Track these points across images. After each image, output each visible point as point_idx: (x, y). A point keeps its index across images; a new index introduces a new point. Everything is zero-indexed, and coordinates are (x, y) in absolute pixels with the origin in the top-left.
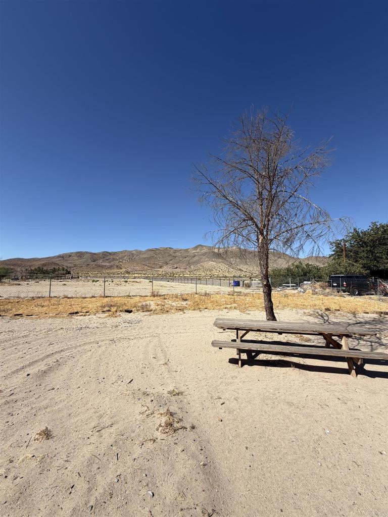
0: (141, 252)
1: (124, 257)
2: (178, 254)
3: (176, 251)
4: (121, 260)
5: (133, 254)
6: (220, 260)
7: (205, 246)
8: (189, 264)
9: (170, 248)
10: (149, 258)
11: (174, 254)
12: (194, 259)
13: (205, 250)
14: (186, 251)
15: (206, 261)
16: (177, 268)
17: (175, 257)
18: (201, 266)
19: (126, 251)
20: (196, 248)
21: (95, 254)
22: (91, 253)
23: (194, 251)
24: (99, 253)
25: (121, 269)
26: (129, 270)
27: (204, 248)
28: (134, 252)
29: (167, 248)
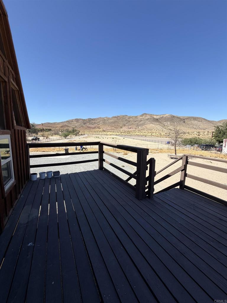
0: (109, 118)
1: (100, 121)
2: (131, 119)
3: (130, 117)
4: (99, 124)
5: (105, 119)
6: (158, 123)
7: (148, 114)
8: (138, 126)
9: (126, 115)
10: (114, 122)
11: (128, 120)
12: (141, 123)
13: (148, 117)
14: (136, 117)
15: (148, 124)
16: (131, 128)
17: (129, 121)
18: (145, 127)
19: (101, 118)
20: (142, 115)
21: (84, 120)
22: (82, 120)
23: (141, 118)
24: (87, 120)
25: (100, 129)
26: (104, 129)
27: (148, 115)
28: (105, 118)
29: (124, 116)
